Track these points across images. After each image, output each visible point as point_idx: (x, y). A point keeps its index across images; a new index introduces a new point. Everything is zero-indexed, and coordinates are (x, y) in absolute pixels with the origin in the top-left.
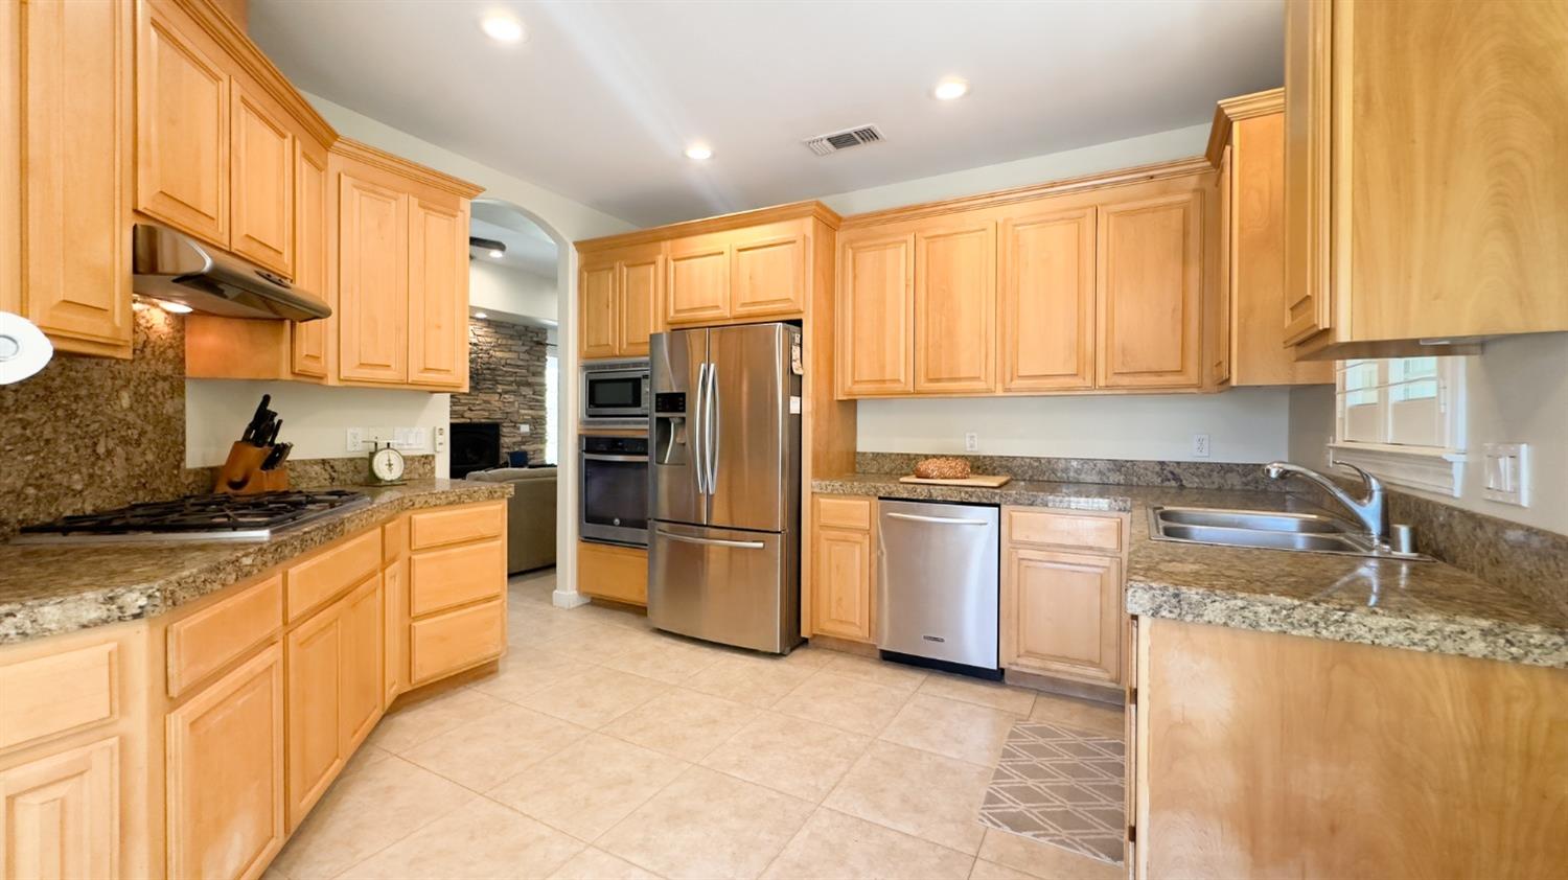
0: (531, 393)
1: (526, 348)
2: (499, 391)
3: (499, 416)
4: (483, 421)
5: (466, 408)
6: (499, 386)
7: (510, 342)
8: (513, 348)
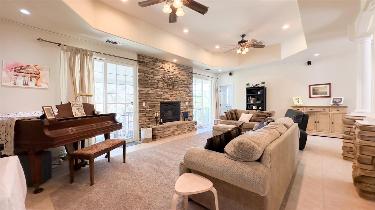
0: (189, 91)
1: (187, 74)
2: (180, 90)
3: (179, 99)
4: (175, 101)
5: (170, 96)
6: (180, 88)
7: (182, 72)
8: (183, 74)
